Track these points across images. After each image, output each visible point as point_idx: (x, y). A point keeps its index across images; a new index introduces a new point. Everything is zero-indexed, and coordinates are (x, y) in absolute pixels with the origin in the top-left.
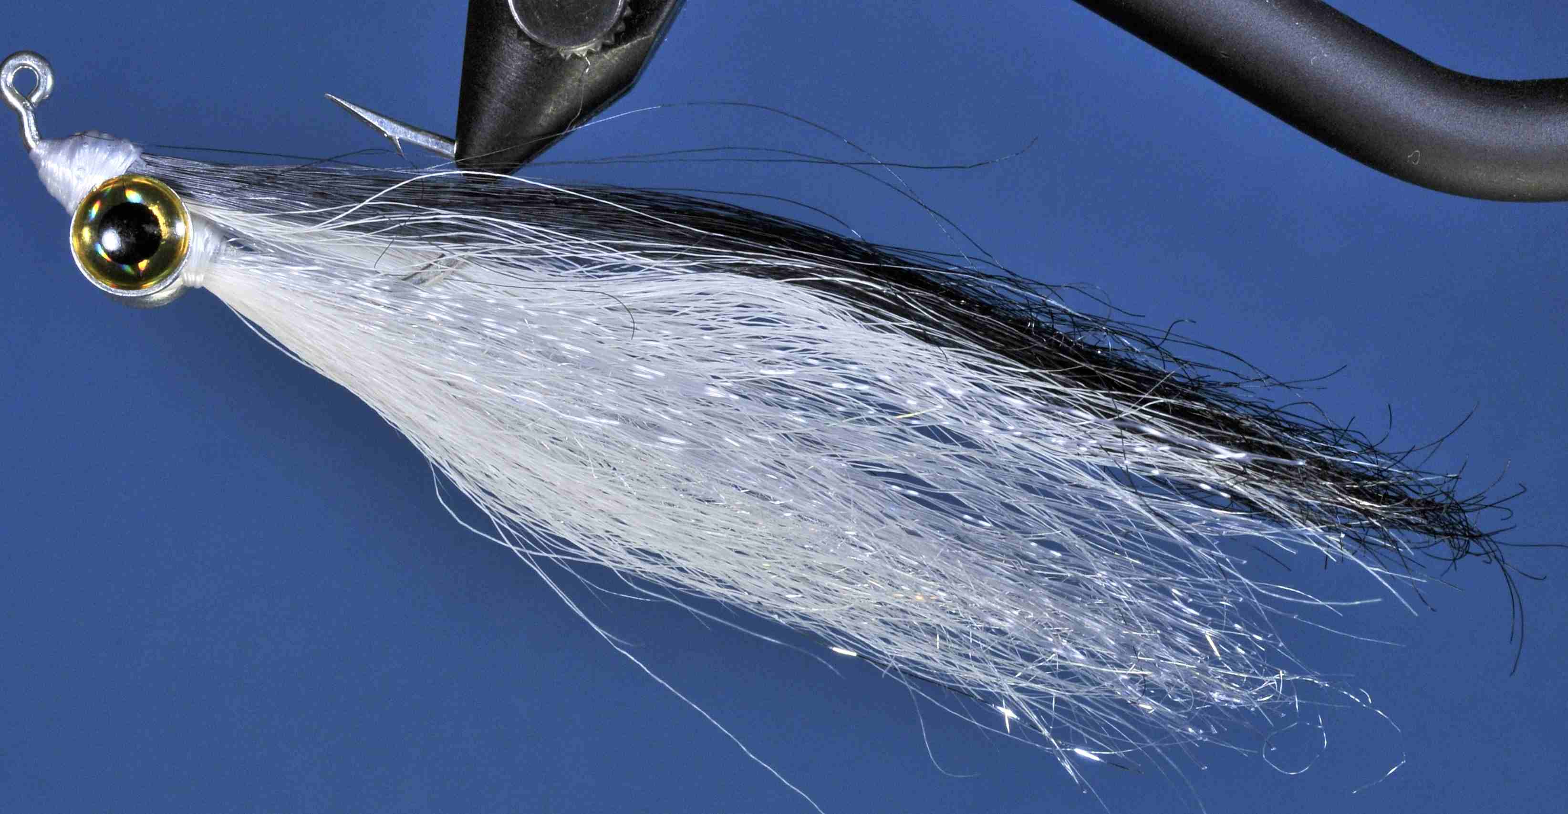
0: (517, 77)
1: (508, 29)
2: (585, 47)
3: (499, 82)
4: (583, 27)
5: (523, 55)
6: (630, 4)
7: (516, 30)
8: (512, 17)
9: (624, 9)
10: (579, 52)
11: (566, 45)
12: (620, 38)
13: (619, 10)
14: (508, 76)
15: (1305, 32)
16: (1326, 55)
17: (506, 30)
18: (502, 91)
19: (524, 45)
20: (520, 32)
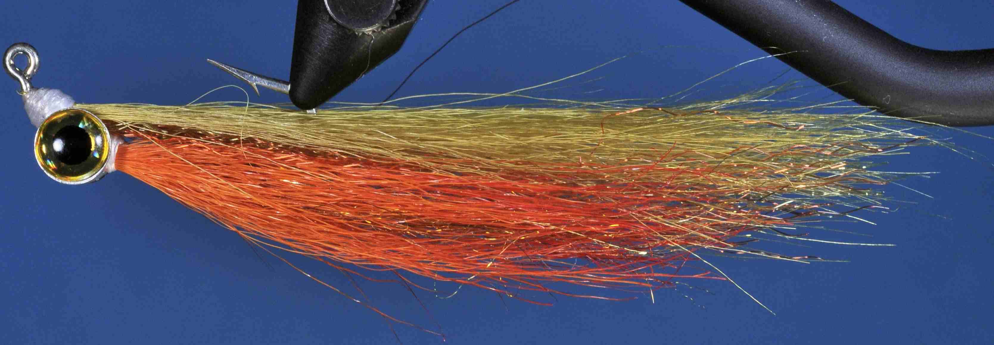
0: (328, 45)
1: (323, 16)
2: (371, 29)
3: (317, 48)
4: (370, 17)
5: (332, 31)
6: (400, 3)
7: (328, 16)
8: (326, 9)
9: (396, 5)
10: (367, 32)
11: (359, 27)
12: (392, 23)
13: (393, 6)
14: (323, 44)
15: (820, 21)
16: (832, 36)
17: (322, 16)
18: (319, 53)
19: (333, 26)
20: (331, 18)
